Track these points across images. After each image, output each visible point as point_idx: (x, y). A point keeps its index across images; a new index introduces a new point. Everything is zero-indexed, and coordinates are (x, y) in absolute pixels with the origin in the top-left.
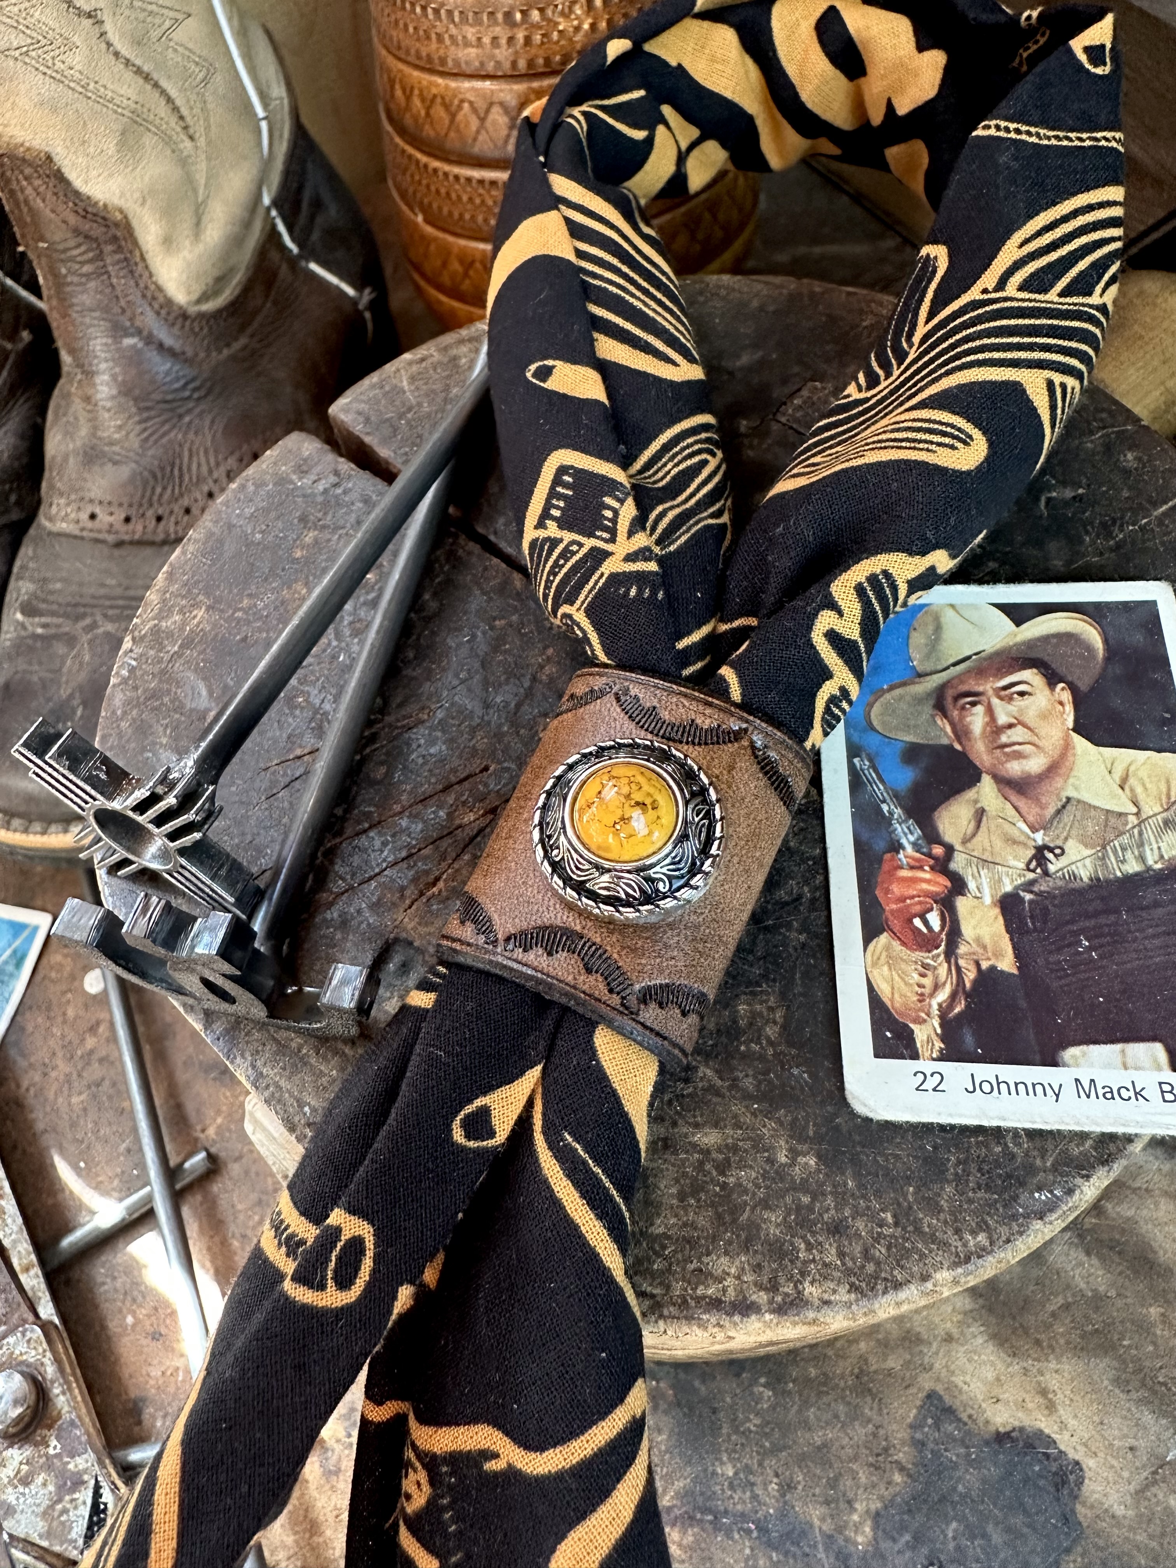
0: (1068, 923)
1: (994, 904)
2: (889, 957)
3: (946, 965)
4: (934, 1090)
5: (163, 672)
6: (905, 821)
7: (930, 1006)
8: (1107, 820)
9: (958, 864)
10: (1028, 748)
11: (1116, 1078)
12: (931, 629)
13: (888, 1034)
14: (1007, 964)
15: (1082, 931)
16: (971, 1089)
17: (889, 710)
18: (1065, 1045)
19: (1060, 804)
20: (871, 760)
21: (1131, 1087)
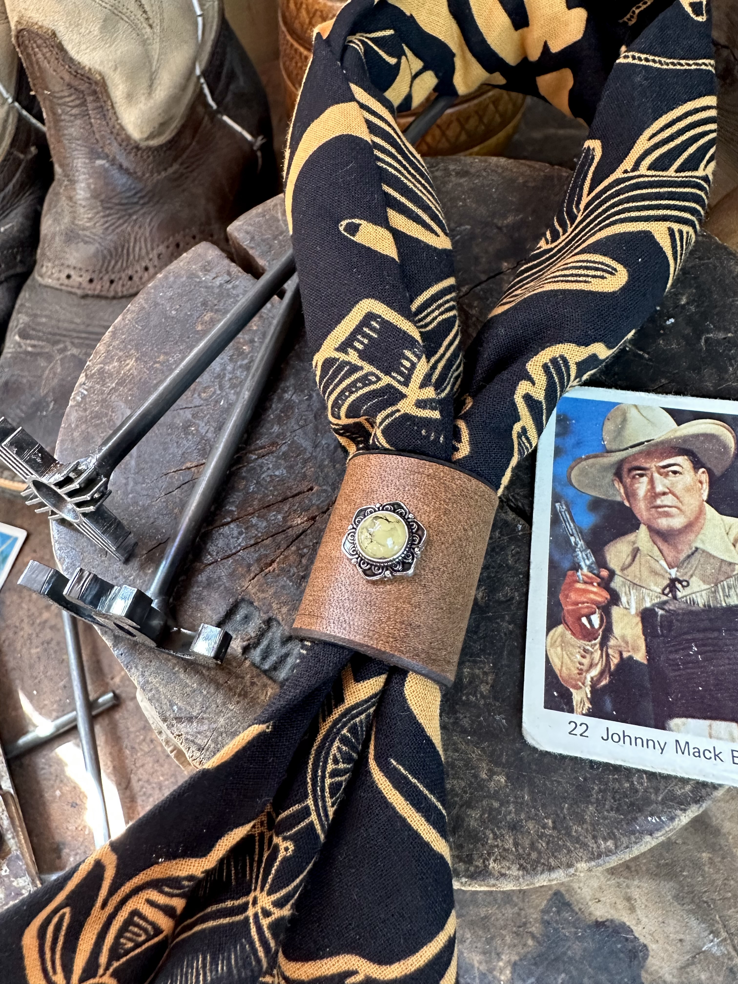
0: (685, 633)
1: (637, 614)
2: (563, 641)
3: (599, 652)
4: (581, 735)
5: (104, 400)
6: (584, 550)
7: (585, 678)
8: (720, 567)
9: (616, 584)
10: (674, 510)
11: (703, 743)
12: (619, 420)
13: (555, 694)
14: (641, 656)
15: (694, 640)
16: (605, 738)
17: (584, 473)
18: (672, 716)
19: (690, 552)
20: (567, 506)
21: (712, 751)
